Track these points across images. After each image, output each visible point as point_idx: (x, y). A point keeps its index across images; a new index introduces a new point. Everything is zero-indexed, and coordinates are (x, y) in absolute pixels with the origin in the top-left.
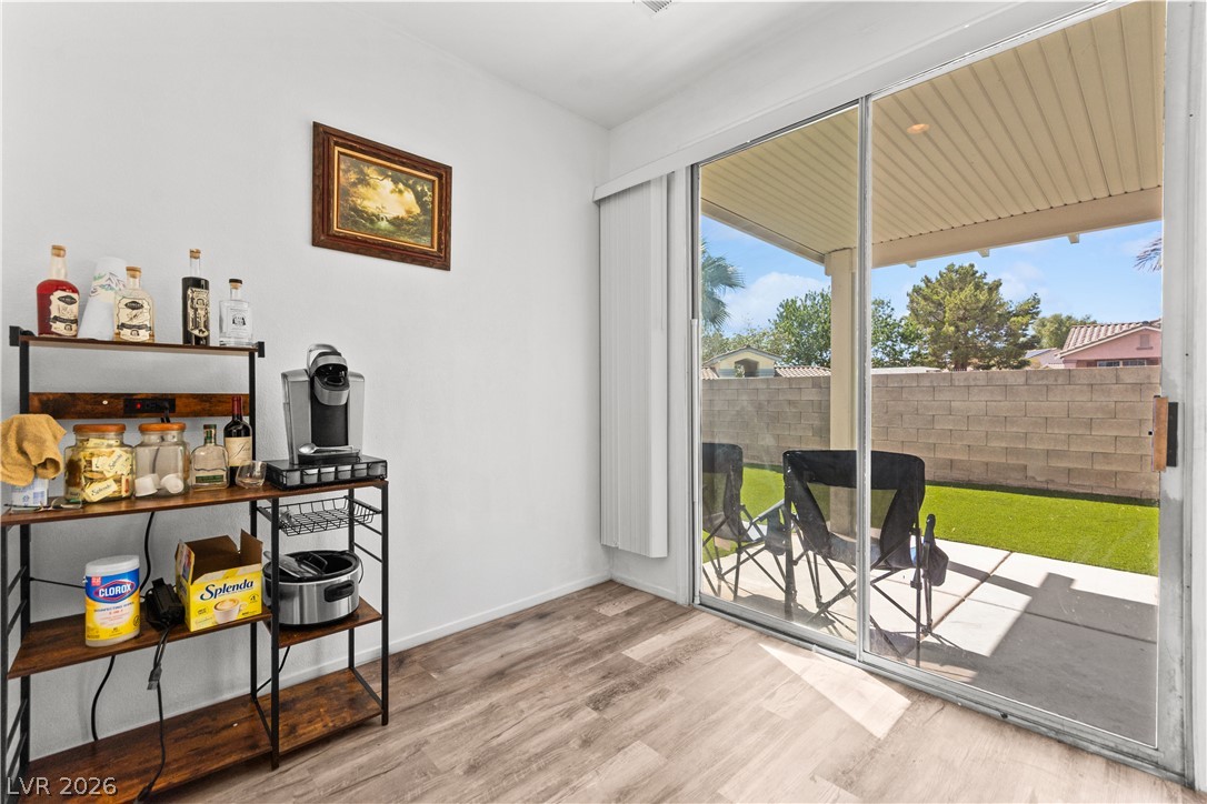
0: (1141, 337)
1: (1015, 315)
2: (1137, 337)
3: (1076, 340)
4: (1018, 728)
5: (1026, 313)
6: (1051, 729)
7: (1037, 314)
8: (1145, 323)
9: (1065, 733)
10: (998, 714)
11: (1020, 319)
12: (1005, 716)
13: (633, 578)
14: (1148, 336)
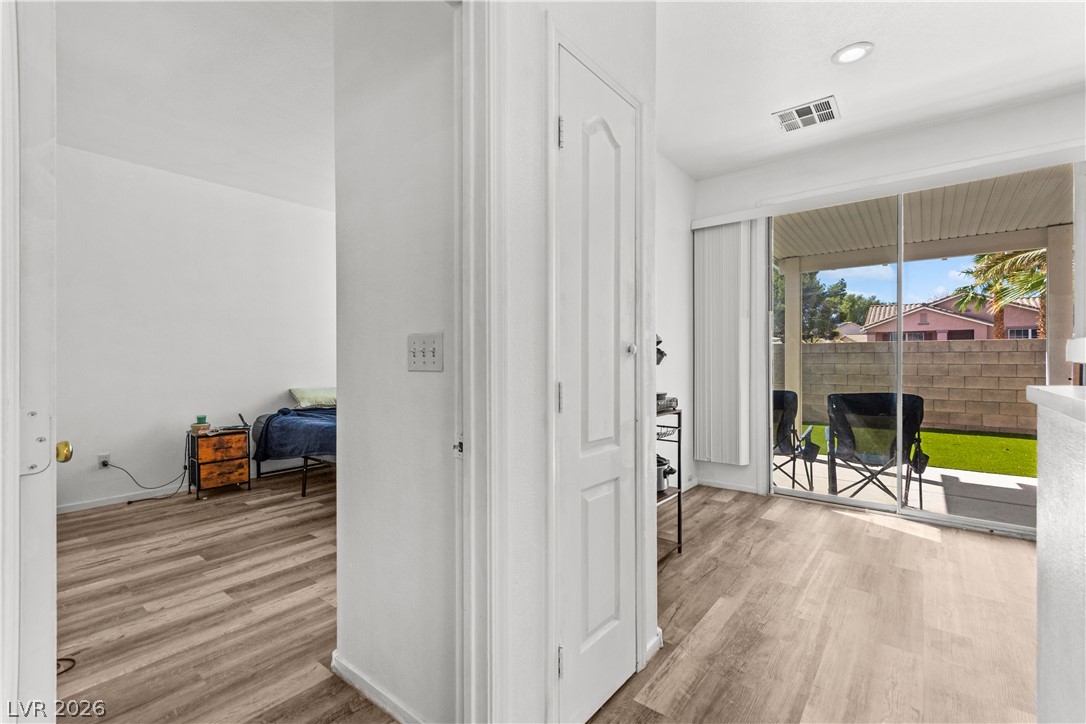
0: (921, 315)
1: (828, 296)
2: (918, 315)
3: (874, 317)
4: (1001, 536)
5: (836, 294)
6: (1018, 534)
7: (844, 294)
8: (924, 305)
9: (1026, 535)
10: (988, 531)
11: (832, 299)
12: (992, 531)
13: (717, 481)
14: (926, 315)
